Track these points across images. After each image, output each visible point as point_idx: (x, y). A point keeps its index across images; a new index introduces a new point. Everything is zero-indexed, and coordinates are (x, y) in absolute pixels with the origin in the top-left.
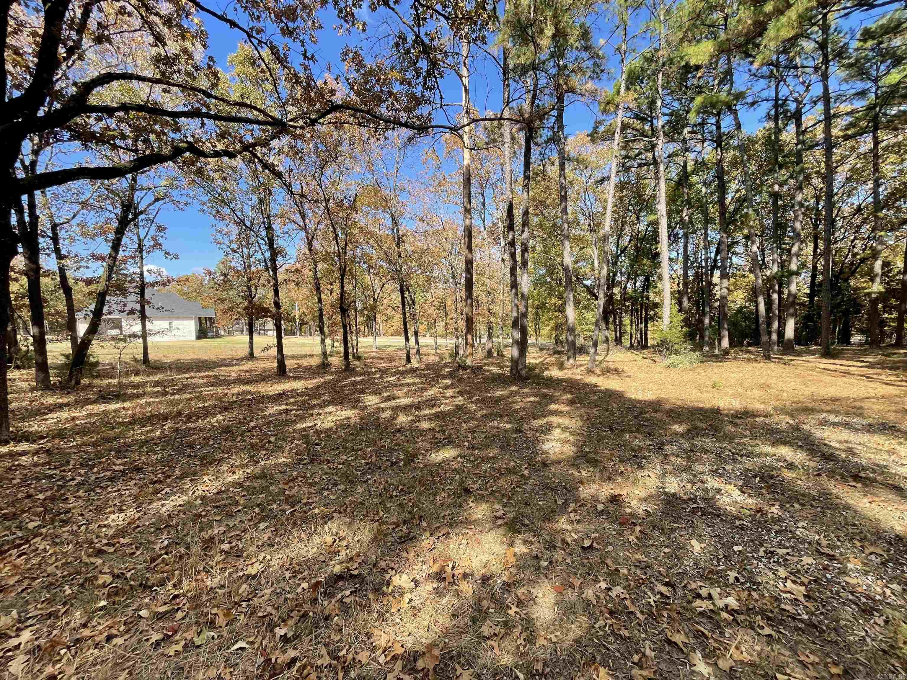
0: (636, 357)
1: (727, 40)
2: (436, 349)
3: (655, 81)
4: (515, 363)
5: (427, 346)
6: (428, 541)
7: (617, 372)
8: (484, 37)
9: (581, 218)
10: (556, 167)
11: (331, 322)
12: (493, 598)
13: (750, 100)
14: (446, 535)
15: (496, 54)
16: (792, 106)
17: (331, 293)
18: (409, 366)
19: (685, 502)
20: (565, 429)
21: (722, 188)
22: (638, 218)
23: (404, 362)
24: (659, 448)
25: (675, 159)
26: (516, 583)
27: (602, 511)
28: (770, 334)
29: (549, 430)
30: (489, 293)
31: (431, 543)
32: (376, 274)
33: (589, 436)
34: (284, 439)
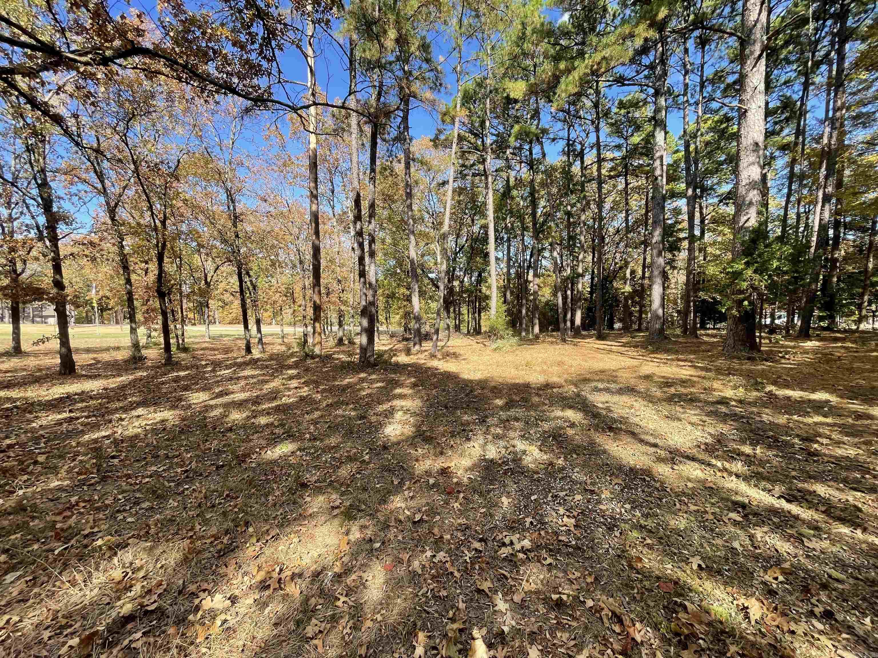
0: (472, 343)
1: (535, 84)
2: (283, 337)
3: (484, 104)
4: (364, 350)
5: (272, 335)
6: (253, 548)
7: (455, 356)
8: (328, 21)
9: (426, 216)
10: (403, 165)
11: (145, 308)
12: (322, 593)
13: (551, 136)
14: (276, 537)
15: (341, 42)
16: (578, 147)
17: (146, 273)
18: (249, 357)
19: (500, 465)
20: (407, 411)
21: (534, 204)
22: (473, 221)
23: (243, 353)
24: (483, 421)
25: (501, 173)
26: (347, 571)
27: (433, 485)
28: (565, 322)
29: (392, 414)
30: (339, 281)
31: (257, 549)
32: (207, 255)
33: (427, 416)
34: (60, 457)
